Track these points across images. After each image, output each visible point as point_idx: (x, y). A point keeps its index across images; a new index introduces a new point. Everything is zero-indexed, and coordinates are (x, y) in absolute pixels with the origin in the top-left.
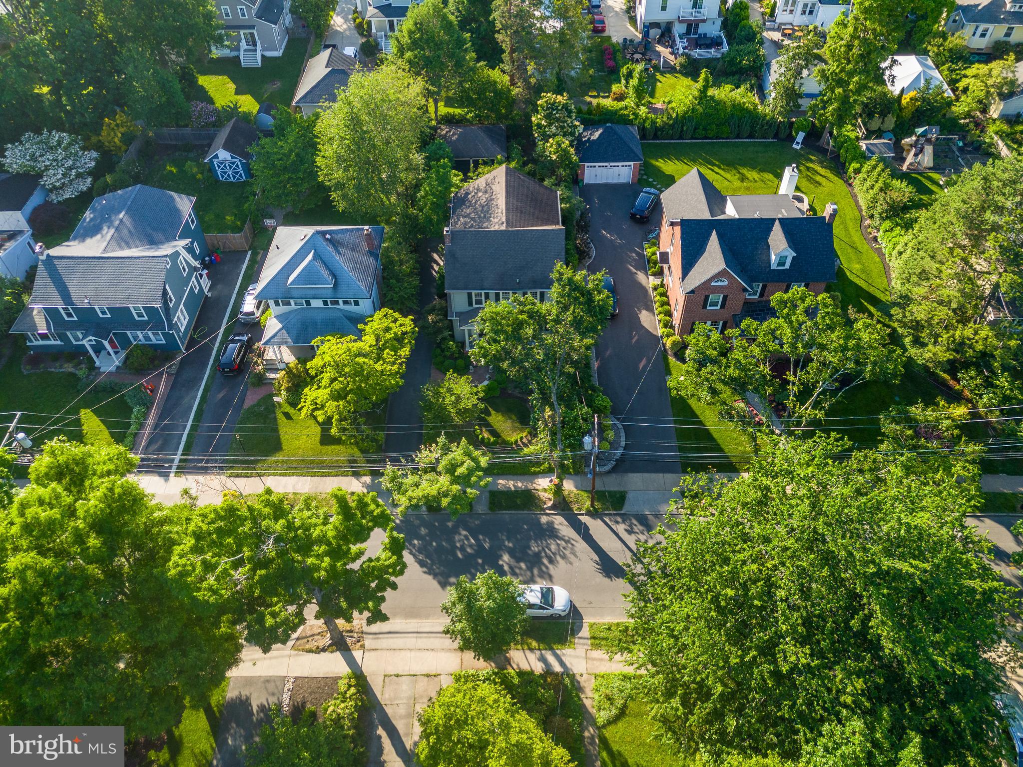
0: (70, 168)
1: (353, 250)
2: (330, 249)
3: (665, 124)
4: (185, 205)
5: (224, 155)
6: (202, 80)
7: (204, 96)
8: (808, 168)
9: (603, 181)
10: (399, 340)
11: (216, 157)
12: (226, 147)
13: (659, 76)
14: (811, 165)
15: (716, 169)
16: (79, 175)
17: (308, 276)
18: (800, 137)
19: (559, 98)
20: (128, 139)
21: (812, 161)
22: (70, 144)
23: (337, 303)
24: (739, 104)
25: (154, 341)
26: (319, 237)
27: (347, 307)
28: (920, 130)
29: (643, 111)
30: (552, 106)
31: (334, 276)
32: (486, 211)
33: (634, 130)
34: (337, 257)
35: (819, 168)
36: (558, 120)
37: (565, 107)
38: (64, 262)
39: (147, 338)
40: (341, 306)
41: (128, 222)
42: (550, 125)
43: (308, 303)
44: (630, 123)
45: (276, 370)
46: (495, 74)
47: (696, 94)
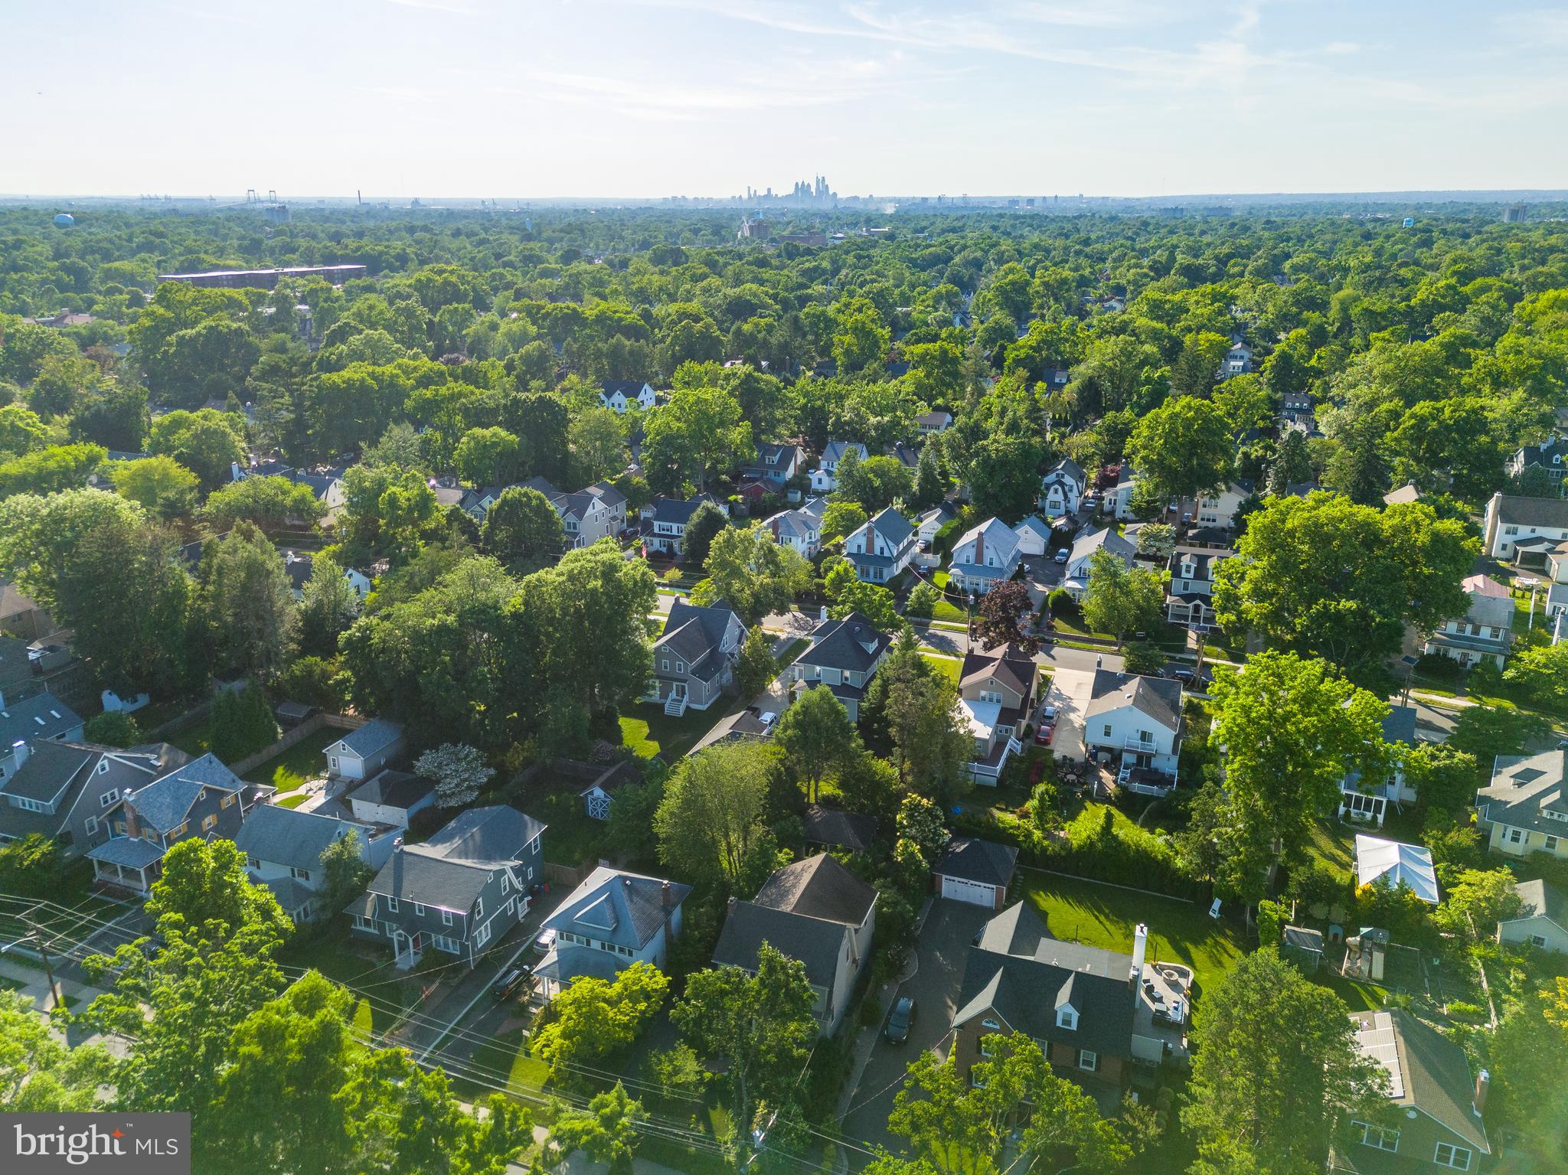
0: (466, 780)
1: (647, 901)
2: (625, 894)
4: (534, 833)
5: (598, 792)
6: (622, 721)
7: (616, 736)
8: (1217, 943)
9: (963, 899)
10: (647, 996)
11: (592, 793)
12: (603, 787)
14: (1222, 941)
15: (1102, 918)
16: (470, 788)
17: (594, 916)
18: (1217, 904)
20: (527, 763)
21: (1226, 936)
22: (475, 759)
23: (612, 948)
25: (451, 950)
26: (620, 883)
27: (621, 956)
28: (1364, 930)
29: (1037, 834)
31: (617, 920)
34: (627, 904)
35: (1230, 947)
38: (410, 858)
39: (446, 945)
40: (616, 953)
41: (478, 837)
43: (588, 943)
45: (537, 1005)
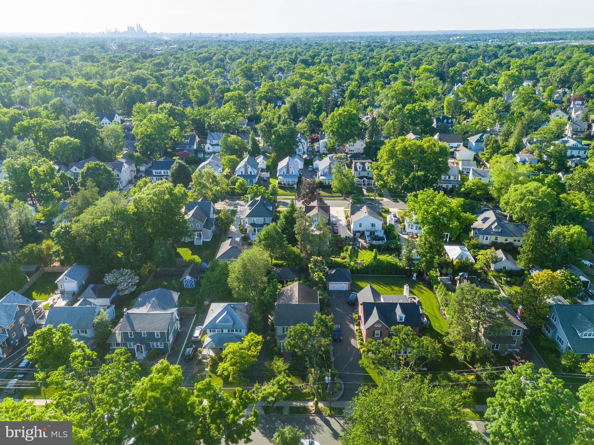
0: (129, 283)
1: (241, 311)
2: (233, 311)
3: (361, 269)
4: (176, 296)
5: (188, 278)
6: (179, 250)
7: (178, 255)
8: (419, 287)
9: (337, 289)
10: (257, 343)
11: (185, 278)
12: (189, 275)
13: (359, 250)
14: (420, 286)
15: (382, 286)
16: (132, 285)
17: (224, 320)
18: (415, 275)
19: (319, 258)
20: (150, 272)
21: (420, 284)
22: (131, 274)
23: (233, 331)
24: (389, 262)
25: (160, 347)
26: (229, 306)
27: (237, 333)
28: (460, 274)
29: (352, 263)
30: (316, 261)
31: (234, 320)
32: (291, 297)
33: (349, 270)
34: (235, 313)
35: (423, 287)
36: (319, 266)
37: (321, 261)
38: (133, 315)
39: (158, 346)
40: (235, 332)
41: (156, 302)
42: (315, 268)
43: (222, 331)
44: (347, 268)
45: (206, 359)
46: (295, 249)
47: (373, 258)
